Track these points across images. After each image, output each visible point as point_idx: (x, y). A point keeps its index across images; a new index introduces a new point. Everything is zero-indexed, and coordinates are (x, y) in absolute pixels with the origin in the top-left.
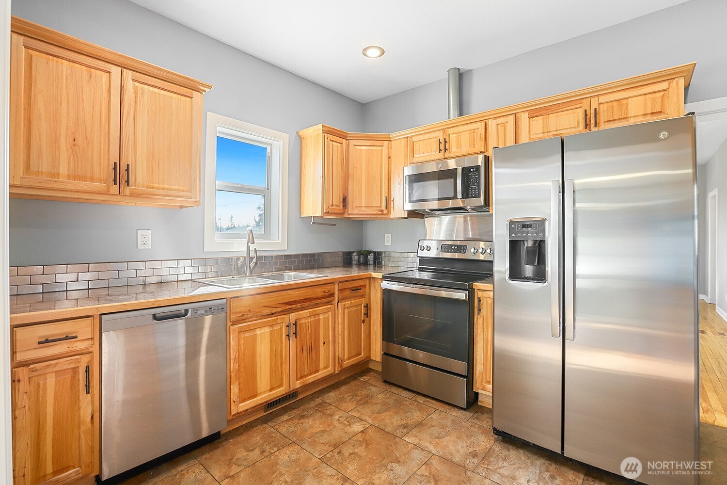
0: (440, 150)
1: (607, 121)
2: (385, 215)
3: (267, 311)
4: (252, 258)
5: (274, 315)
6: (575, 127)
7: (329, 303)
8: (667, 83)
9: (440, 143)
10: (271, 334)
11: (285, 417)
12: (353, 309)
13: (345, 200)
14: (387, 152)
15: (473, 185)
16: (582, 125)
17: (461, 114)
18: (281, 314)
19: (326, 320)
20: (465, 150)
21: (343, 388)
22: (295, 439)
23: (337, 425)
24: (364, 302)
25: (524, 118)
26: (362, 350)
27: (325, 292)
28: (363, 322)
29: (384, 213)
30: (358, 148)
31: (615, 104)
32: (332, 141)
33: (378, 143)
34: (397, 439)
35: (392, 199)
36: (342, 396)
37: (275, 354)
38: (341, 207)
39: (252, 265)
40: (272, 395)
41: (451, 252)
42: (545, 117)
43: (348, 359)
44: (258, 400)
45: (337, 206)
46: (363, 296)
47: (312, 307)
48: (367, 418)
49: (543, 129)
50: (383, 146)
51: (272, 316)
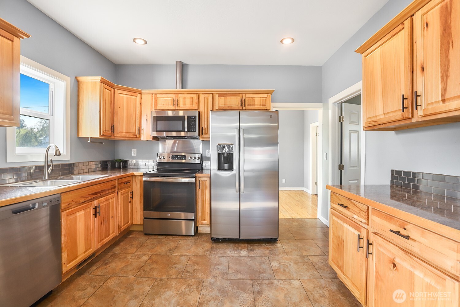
0: (174, 105)
1: (248, 105)
2: (138, 138)
3: (82, 200)
4: (49, 166)
5: (85, 202)
6: (237, 105)
7: (113, 192)
8: (267, 95)
9: (174, 101)
10: (85, 215)
11: (94, 268)
12: (125, 195)
13: (113, 127)
14: (139, 101)
15: (193, 125)
16: (239, 105)
17: (182, 88)
18: (90, 201)
19: (113, 202)
20: (187, 107)
21: (122, 244)
22: (111, 275)
23: (133, 260)
24: (130, 190)
25: (217, 96)
26: (130, 219)
27: (112, 185)
28: (130, 202)
29: (138, 137)
30: (120, 95)
31: (251, 98)
32: (106, 88)
33: (134, 94)
34: (170, 256)
35: (142, 129)
36: (124, 248)
37: (87, 227)
38: (110, 132)
39: (50, 171)
40: (86, 255)
41: (177, 159)
42: (225, 98)
43: (123, 226)
44: (79, 260)
45: (108, 131)
46: (129, 187)
47: (105, 196)
48: (148, 253)
49: (225, 103)
50: (137, 96)
51: (84, 203)
